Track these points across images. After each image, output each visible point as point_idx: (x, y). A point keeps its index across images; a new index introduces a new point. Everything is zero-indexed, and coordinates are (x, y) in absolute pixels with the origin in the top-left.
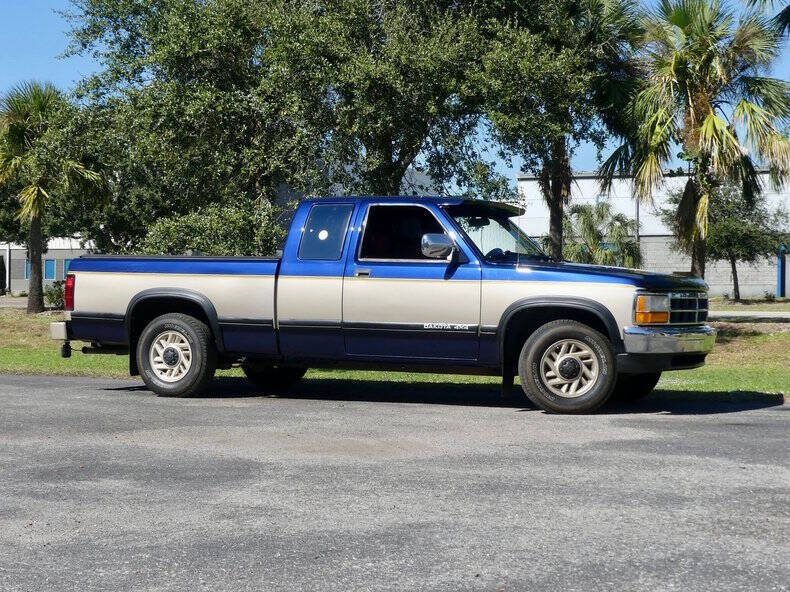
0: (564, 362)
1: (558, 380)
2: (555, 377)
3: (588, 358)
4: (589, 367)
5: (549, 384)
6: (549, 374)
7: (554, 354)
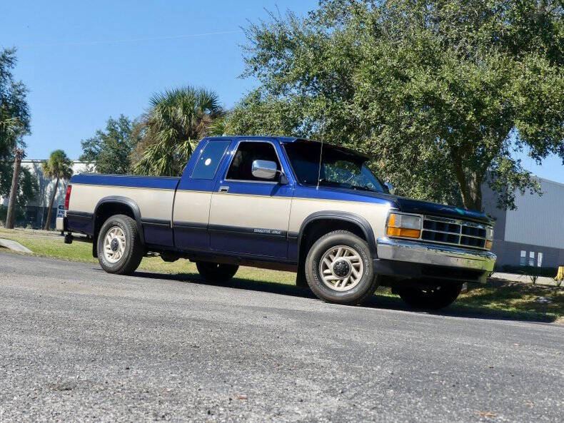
0: (337, 263)
1: (333, 277)
2: (331, 274)
3: (357, 262)
4: (358, 269)
5: (325, 279)
6: (327, 271)
7: (331, 256)
